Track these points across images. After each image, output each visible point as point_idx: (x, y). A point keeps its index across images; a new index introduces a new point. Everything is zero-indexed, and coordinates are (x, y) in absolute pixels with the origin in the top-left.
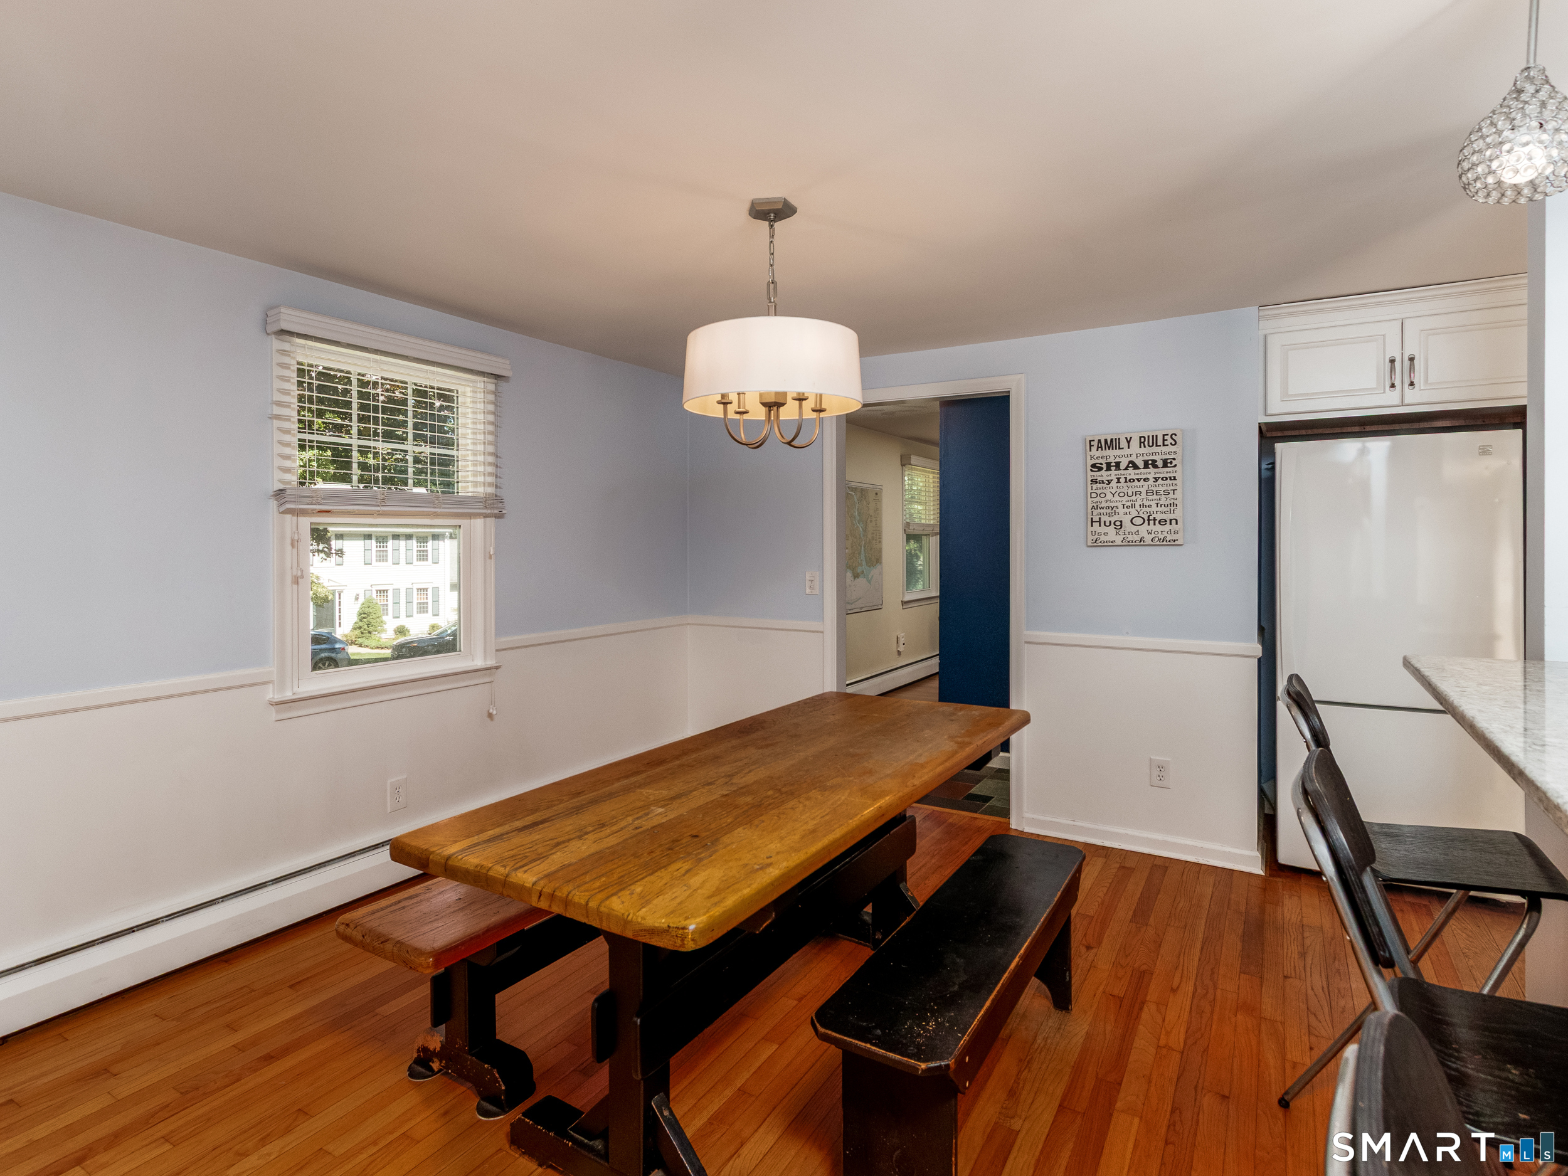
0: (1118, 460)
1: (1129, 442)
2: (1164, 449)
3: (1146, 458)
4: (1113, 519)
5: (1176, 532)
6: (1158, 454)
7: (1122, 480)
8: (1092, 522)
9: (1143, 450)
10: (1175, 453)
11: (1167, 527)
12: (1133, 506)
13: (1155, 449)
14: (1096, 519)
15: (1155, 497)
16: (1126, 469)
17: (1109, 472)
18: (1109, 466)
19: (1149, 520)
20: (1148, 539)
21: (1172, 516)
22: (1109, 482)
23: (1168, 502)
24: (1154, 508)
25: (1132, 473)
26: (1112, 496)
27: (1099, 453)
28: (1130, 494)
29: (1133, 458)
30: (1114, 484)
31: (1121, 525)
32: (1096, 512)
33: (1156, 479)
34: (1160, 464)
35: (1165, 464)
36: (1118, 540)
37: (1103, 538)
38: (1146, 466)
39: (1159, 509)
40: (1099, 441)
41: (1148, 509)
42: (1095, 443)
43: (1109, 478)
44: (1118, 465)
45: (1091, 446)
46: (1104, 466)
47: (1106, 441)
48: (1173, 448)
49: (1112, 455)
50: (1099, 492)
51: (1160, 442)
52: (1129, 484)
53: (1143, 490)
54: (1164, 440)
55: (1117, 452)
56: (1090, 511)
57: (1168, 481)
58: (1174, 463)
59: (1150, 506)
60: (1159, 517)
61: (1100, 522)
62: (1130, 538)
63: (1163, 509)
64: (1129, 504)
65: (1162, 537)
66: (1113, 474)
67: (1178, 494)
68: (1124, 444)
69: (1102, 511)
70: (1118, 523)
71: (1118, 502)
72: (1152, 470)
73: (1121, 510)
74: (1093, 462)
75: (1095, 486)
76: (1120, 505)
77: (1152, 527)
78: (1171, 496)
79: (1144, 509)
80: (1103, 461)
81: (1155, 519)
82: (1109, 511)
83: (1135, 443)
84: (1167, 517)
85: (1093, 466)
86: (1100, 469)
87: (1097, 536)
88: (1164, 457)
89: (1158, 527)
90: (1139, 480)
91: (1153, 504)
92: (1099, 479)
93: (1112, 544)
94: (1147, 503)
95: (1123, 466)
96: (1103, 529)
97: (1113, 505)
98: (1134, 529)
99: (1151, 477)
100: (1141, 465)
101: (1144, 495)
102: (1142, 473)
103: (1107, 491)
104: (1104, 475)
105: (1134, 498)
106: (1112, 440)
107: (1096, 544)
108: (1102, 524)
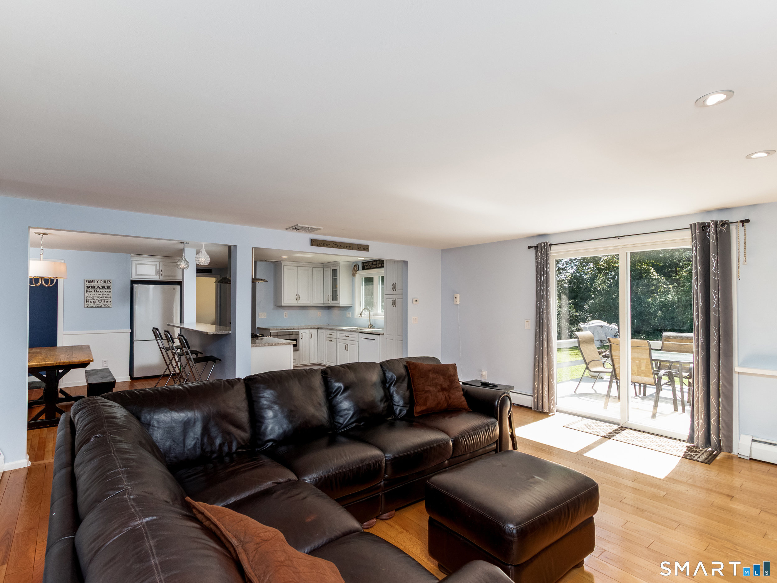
0: (94, 286)
1: (98, 282)
2: (108, 284)
3: (102, 286)
4: (93, 301)
5: (110, 304)
6: (106, 285)
7: (96, 291)
8: (86, 301)
9: (102, 284)
10: (110, 285)
11: (108, 303)
12: (99, 298)
13: (105, 284)
14: (88, 301)
15: (105, 295)
16: (97, 288)
17: (92, 289)
18: (92, 287)
19: (103, 301)
20: (103, 306)
21: (109, 300)
22: (92, 291)
23: (108, 297)
24: (105, 298)
25: (98, 289)
26: (92, 295)
27: (89, 284)
28: (98, 294)
29: (99, 286)
30: (93, 292)
31: (95, 302)
32: (87, 299)
33: (105, 291)
34: (106, 287)
35: (108, 288)
36: (94, 306)
37: (90, 306)
38: (102, 287)
39: (106, 298)
40: (89, 281)
41: (103, 299)
42: (88, 281)
43: (92, 290)
44: (94, 287)
45: (86, 282)
46: (90, 287)
47: (91, 281)
48: (110, 284)
49: (93, 284)
50: (88, 294)
51: (106, 282)
52: (98, 292)
53: (102, 294)
54: (107, 282)
55: (94, 284)
56: (86, 298)
57: (109, 292)
58: (110, 287)
59: (103, 298)
60: (106, 300)
61: (89, 301)
62: (98, 305)
63: (107, 298)
64: (98, 297)
65: (107, 305)
66: (93, 289)
67: (111, 295)
68: (96, 282)
69: (89, 299)
70: (94, 302)
71: (94, 296)
72: (104, 289)
73: (95, 299)
74: (87, 286)
75: (87, 292)
76: (95, 297)
77: (104, 303)
78: (109, 295)
79: (102, 299)
80: (90, 286)
81: (105, 301)
82: (91, 299)
83: (99, 282)
84: (108, 300)
85: (87, 287)
86: (89, 288)
87: (88, 305)
88: (108, 286)
89: (106, 303)
90: (100, 291)
91: (104, 297)
92: (89, 290)
93: (93, 307)
94: (103, 297)
95: (96, 287)
96: (90, 303)
97: (93, 297)
98: (99, 303)
99: (104, 291)
100: (101, 287)
101: (102, 295)
102: (101, 290)
103: (91, 294)
104: (90, 289)
105: (99, 296)
106: (93, 281)
107: (87, 307)
108: (90, 302)
